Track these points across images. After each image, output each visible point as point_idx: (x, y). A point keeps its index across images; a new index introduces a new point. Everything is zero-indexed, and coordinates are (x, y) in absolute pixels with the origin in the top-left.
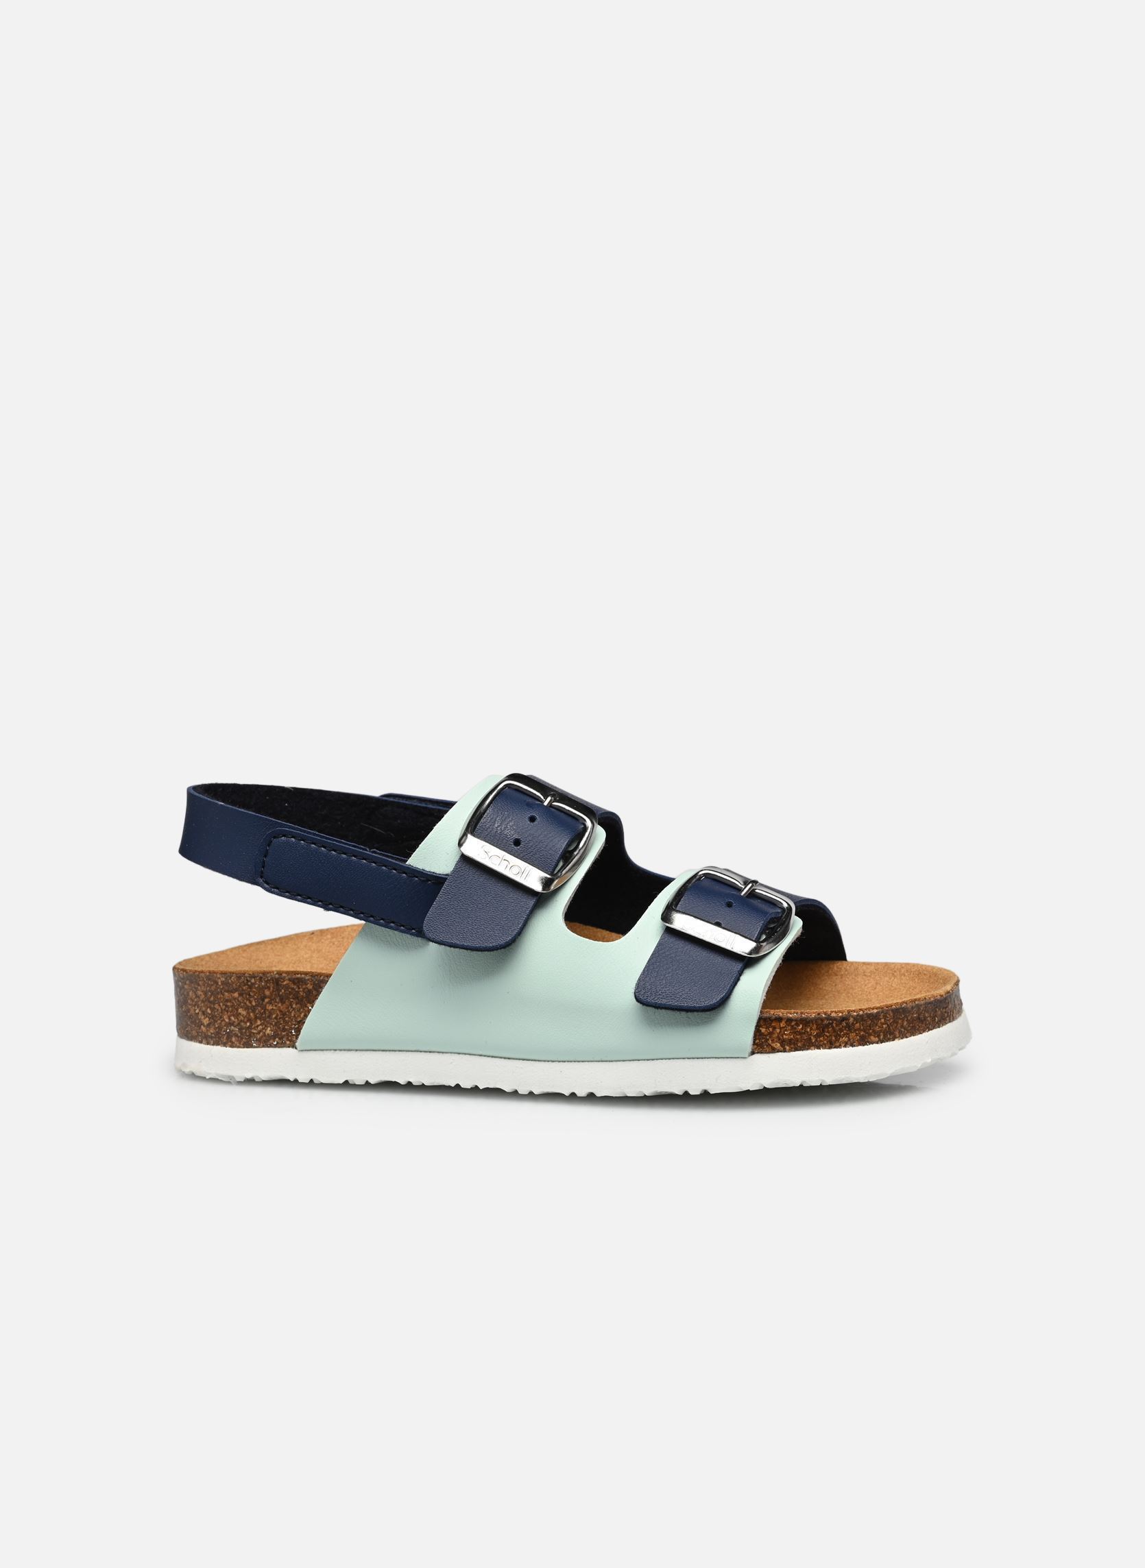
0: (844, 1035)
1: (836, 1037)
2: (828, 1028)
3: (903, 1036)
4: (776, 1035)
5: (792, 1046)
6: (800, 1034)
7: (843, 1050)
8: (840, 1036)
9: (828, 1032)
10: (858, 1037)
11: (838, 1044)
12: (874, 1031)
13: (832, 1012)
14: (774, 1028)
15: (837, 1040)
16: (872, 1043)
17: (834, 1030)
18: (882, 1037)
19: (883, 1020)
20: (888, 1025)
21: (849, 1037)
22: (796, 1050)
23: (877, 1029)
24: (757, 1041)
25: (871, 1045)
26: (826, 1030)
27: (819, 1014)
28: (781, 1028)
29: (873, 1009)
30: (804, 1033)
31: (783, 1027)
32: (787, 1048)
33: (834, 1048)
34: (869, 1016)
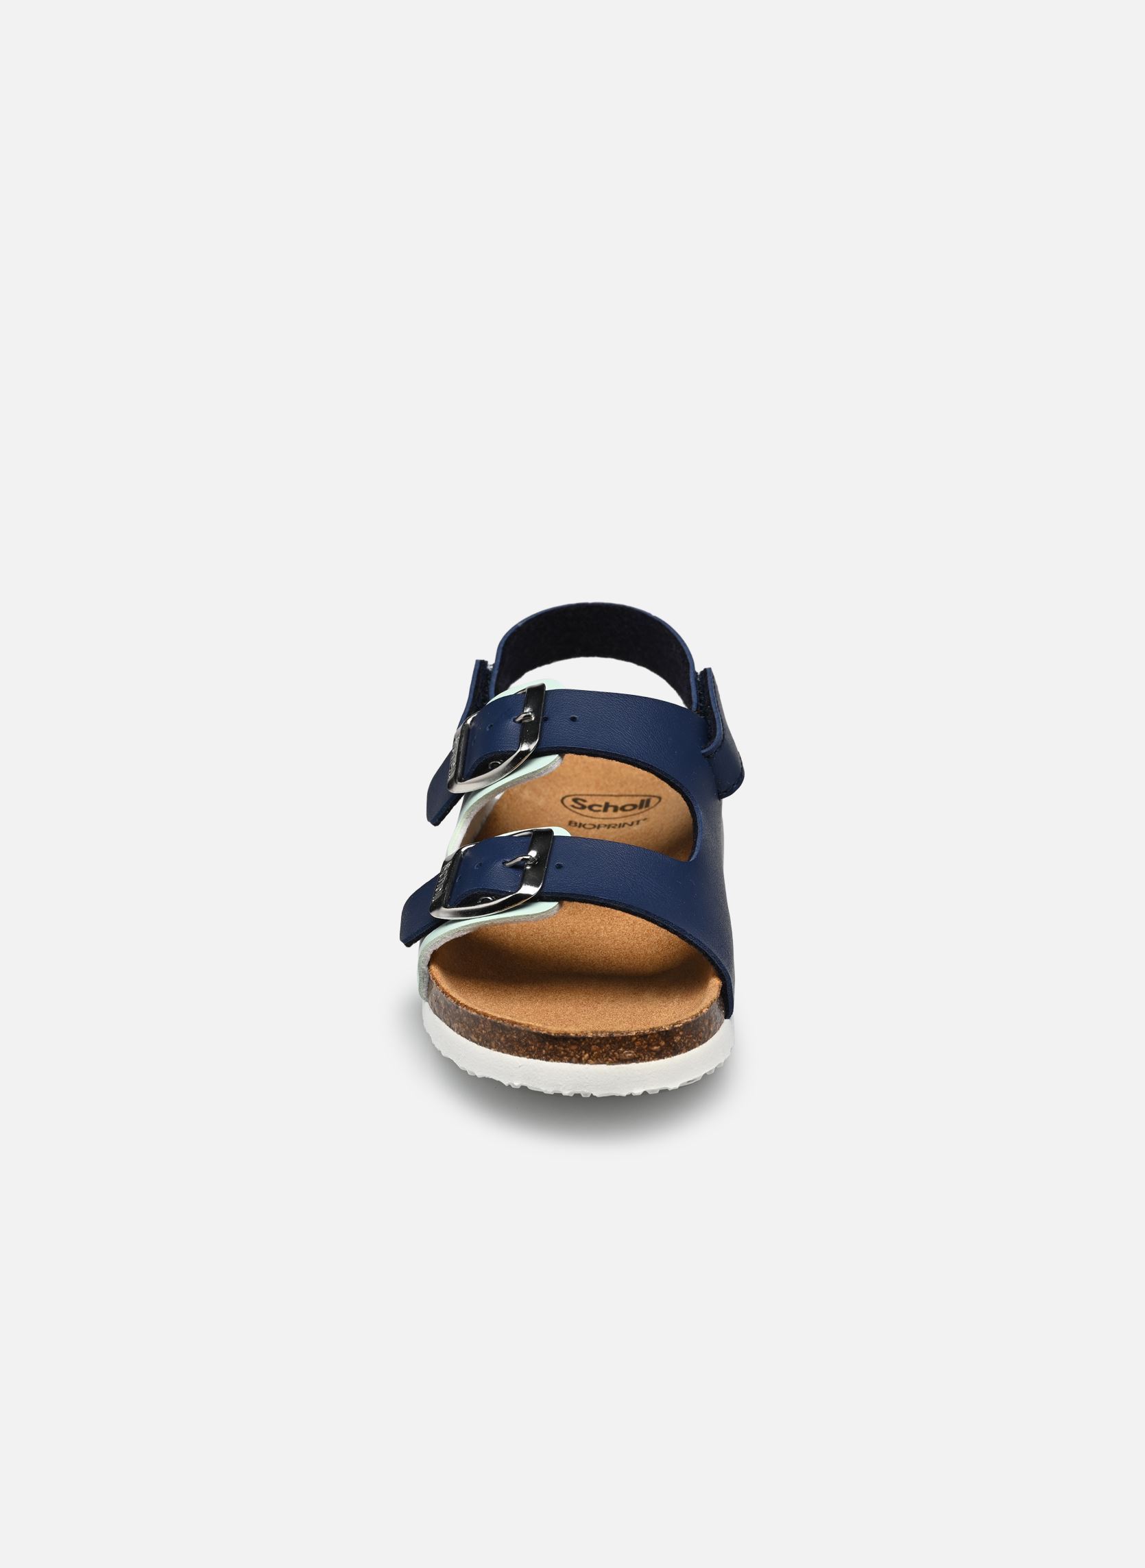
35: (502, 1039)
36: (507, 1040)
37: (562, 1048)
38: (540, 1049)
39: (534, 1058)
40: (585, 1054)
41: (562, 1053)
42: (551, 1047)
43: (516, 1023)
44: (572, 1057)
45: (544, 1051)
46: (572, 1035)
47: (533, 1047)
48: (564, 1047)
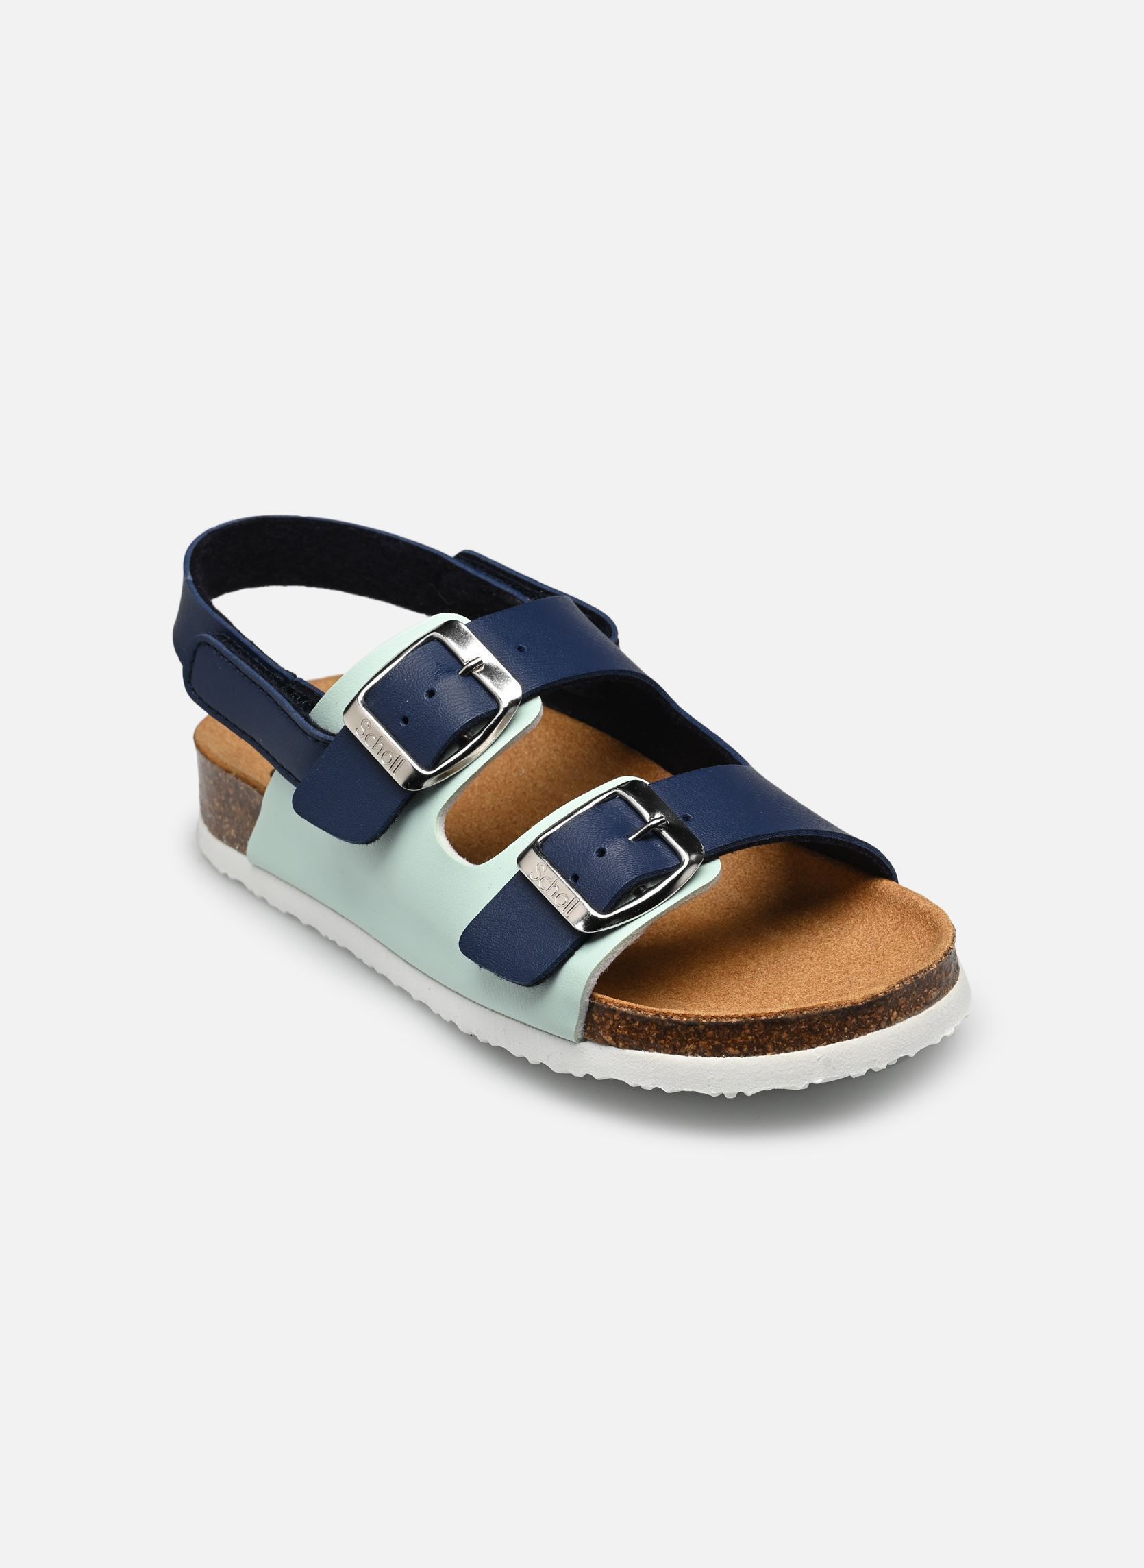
0: (692, 1042)
1: (681, 1042)
2: (672, 1031)
3: (779, 1049)
4: (609, 1027)
5: (626, 1043)
6: (637, 1031)
7: (690, 1059)
8: (687, 1042)
9: (671, 1035)
10: (711, 1047)
11: (683, 1051)
12: (733, 1042)
13: (674, 1014)
14: (607, 1019)
15: (682, 1046)
16: (731, 1055)
17: (679, 1035)
18: (745, 1050)
19: (748, 1031)
20: (756, 1037)
21: (697, 1045)
22: (631, 1048)
23: (739, 1040)
24: (588, 1028)
25: (729, 1058)
26: (669, 1033)
27: (657, 1015)
28: (614, 1020)
29: (732, 1018)
30: (641, 1032)
31: (618, 1020)
32: (621, 1044)
33: (679, 1054)
34: (728, 1025)
35: (785, 1036)
36: (791, 1034)
37: (867, 1017)
38: (841, 1029)
39: (834, 1042)
40: (893, 1011)
41: (868, 1021)
42: (854, 1020)
43: (805, 1009)
44: (880, 1022)
45: (846, 1029)
46: (880, 995)
47: (830, 1030)
48: (869, 1014)
